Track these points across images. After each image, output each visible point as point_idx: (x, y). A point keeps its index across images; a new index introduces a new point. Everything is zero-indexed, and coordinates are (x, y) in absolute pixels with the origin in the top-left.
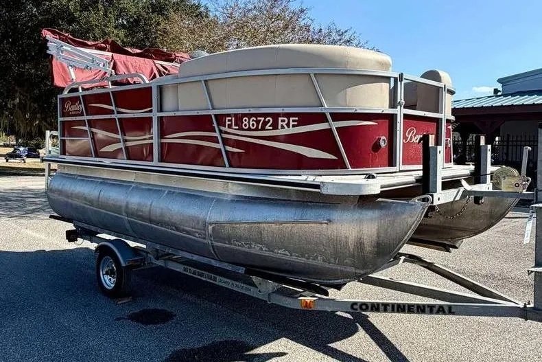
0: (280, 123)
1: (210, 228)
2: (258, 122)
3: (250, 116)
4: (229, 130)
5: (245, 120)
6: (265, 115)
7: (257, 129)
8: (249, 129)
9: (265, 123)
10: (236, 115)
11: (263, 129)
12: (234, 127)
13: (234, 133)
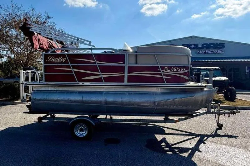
0: (182, 69)
1: (157, 103)
2: (176, 69)
3: (174, 67)
4: (166, 71)
5: (172, 68)
6: (178, 67)
7: (176, 71)
8: (174, 71)
9: (178, 69)
10: (169, 67)
11: (178, 71)
12: (168, 70)
13: (168, 72)
